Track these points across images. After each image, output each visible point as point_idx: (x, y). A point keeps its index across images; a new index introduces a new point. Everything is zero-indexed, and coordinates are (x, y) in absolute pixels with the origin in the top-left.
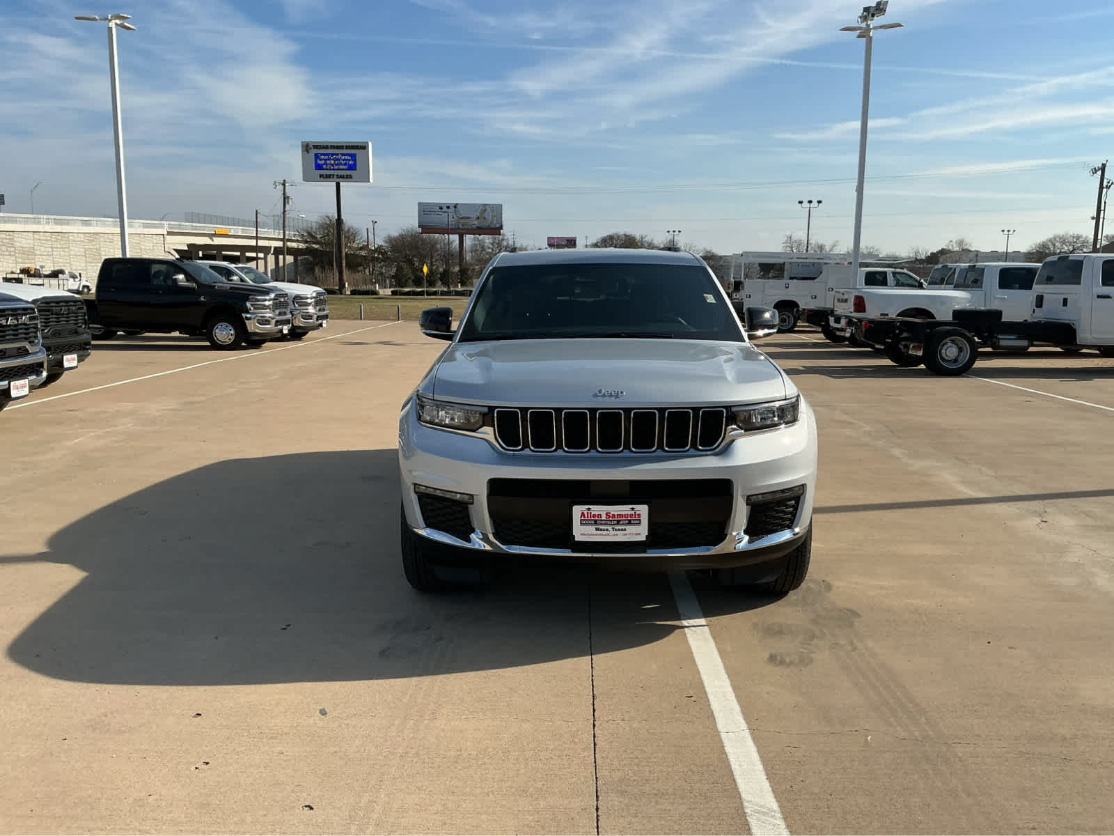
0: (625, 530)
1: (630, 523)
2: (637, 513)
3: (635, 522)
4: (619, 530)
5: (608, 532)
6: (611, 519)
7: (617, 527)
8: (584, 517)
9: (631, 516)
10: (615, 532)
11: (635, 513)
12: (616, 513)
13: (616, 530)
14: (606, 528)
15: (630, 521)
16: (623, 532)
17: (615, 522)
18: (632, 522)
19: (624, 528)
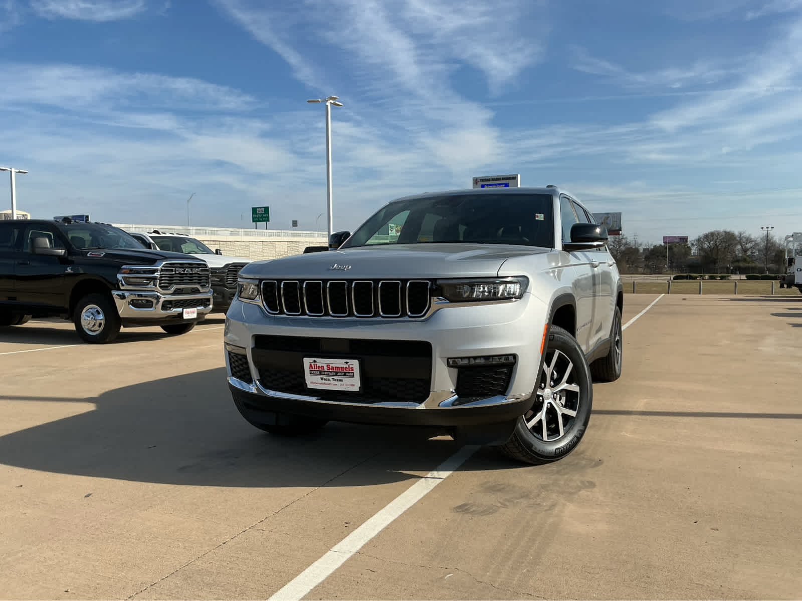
0: (342, 381)
1: (345, 375)
2: (351, 366)
3: (349, 374)
4: (338, 380)
5: (329, 382)
6: (331, 370)
7: (336, 378)
8: (312, 368)
9: (346, 368)
10: (336, 383)
11: (349, 366)
12: (334, 366)
13: (335, 380)
14: (328, 378)
15: (345, 373)
16: (341, 382)
17: (334, 374)
18: (347, 374)
19: (341, 379)
